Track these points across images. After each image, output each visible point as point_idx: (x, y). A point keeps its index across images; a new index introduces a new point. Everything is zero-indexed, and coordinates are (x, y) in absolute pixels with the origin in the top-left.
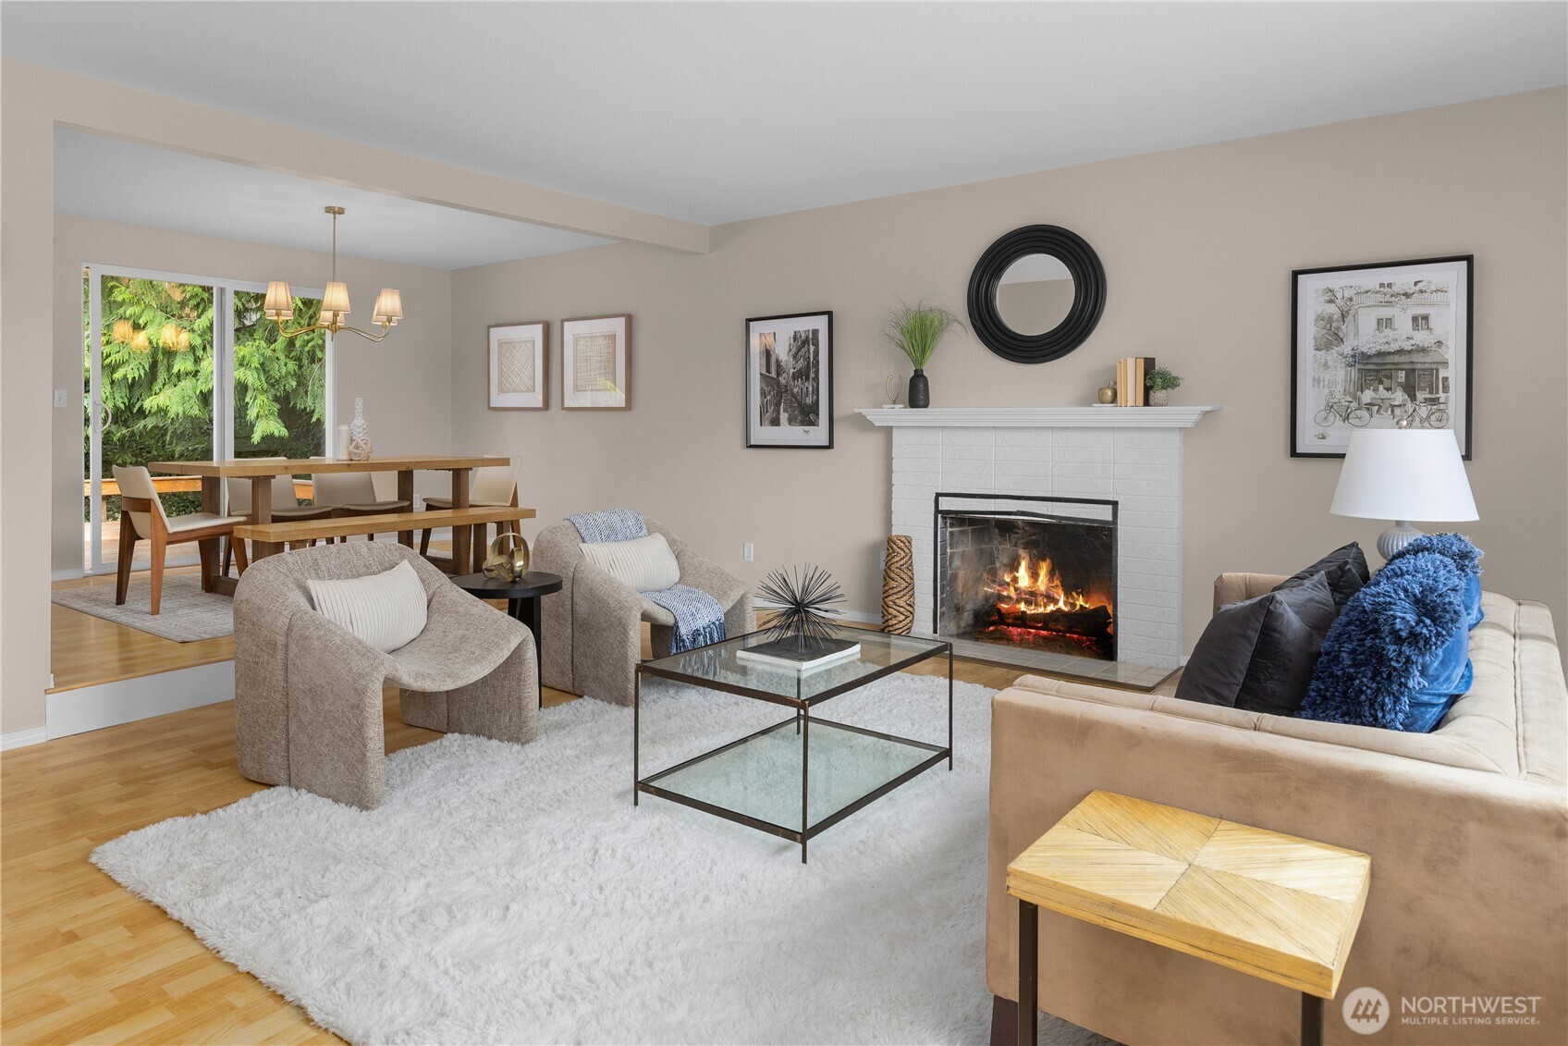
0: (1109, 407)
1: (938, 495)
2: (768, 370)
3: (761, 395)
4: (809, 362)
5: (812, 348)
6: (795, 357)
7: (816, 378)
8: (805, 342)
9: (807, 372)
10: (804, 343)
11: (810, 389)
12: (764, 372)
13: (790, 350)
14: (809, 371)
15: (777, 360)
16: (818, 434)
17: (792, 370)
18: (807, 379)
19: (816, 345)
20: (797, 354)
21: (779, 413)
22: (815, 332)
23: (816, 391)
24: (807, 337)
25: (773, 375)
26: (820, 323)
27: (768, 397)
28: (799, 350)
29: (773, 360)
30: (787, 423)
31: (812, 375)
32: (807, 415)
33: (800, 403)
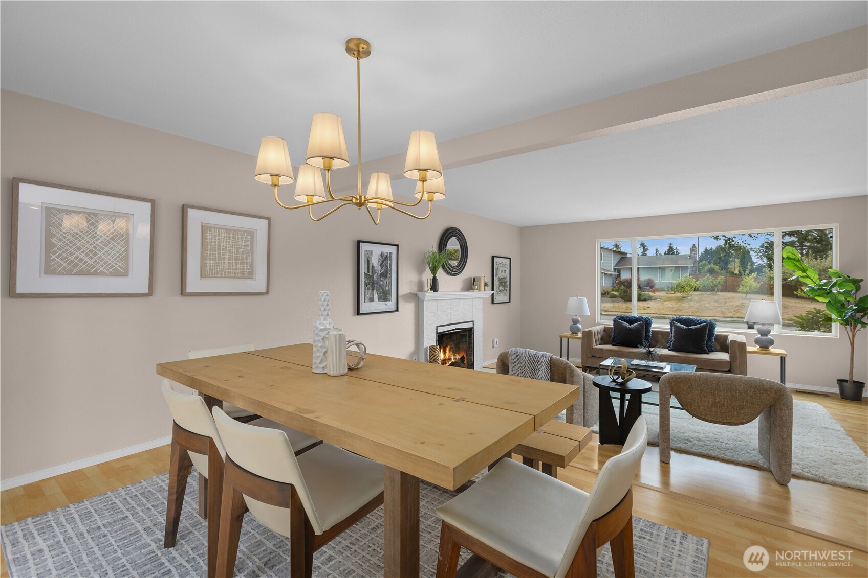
0: (473, 292)
1: (438, 327)
2: (368, 272)
3: (365, 284)
4: (387, 269)
5: (389, 262)
6: (381, 265)
7: (391, 277)
8: (386, 258)
9: (385, 274)
10: (385, 258)
11: (388, 282)
12: (366, 272)
13: (379, 261)
14: (387, 274)
15: (373, 267)
16: (391, 305)
17: (380, 272)
18: (387, 277)
19: (391, 260)
20: (382, 264)
21: (373, 295)
22: (391, 254)
23: (391, 283)
24: (387, 256)
25: (371, 274)
26: (393, 250)
27: (368, 286)
28: (383, 262)
29: (371, 266)
30: (377, 300)
31: (389, 275)
32: (385, 296)
33: (383, 289)
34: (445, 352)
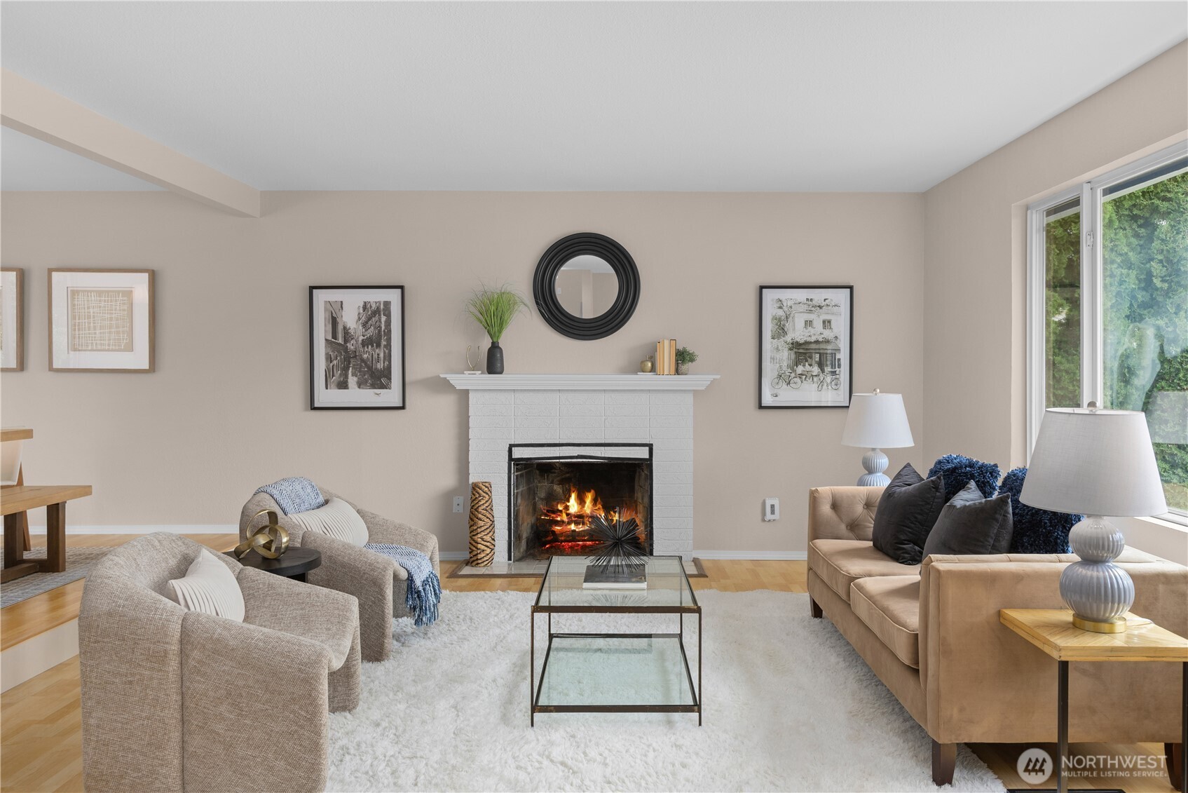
0: (650, 375)
1: (511, 446)
2: (334, 335)
3: (327, 359)
4: (380, 331)
5: (383, 319)
6: (364, 325)
7: (389, 346)
8: (376, 312)
9: (379, 339)
10: (373, 314)
11: (382, 355)
12: (330, 338)
13: (359, 319)
14: (380, 339)
15: (345, 328)
16: (391, 396)
17: (361, 338)
18: (379, 345)
19: (388, 316)
20: (367, 322)
21: (346, 377)
22: (387, 304)
23: (388, 357)
24: (378, 308)
25: (340, 341)
26: (393, 296)
27: (335, 362)
28: (369, 319)
29: (340, 328)
30: (356, 387)
31: (384, 343)
32: (378, 378)
33: (370, 368)
34: (581, 501)
